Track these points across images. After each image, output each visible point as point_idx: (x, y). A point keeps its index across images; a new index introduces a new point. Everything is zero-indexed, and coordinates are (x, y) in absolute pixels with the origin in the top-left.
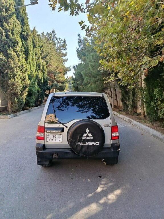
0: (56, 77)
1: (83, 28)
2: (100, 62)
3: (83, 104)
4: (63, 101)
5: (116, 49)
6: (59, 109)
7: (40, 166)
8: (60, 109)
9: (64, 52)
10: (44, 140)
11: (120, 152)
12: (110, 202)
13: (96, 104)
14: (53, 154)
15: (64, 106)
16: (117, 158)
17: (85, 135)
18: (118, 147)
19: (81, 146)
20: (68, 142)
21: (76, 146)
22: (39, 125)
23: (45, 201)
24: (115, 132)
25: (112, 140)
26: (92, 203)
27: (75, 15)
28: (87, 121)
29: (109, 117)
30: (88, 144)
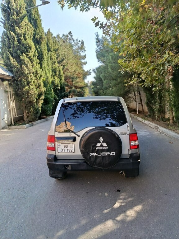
0: (74, 83)
1: (97, 24)
2: (118, 62)
3: (100, 110)
4: (77, 108)
5: (135, 46)
6: (73, 117)
9: (82, 54)
10: (55, 150)
11: (140, 163)
12: (129, 219)
13: (114, 110)
14: (67, 165)
15: (79, 113)
16: (138, 169)
17: (99, 144)
18: (138, 157)
19: (95, 157)
20: (81, 152)
21: (89, 157)
22: (49, 134)
23: (56, 216)
24: (135, 140)
25: (130, 149)
26: (108, 219)
27: (86, 11)
28: (100, 128)
29: (127, 124)
30: (102, 154)
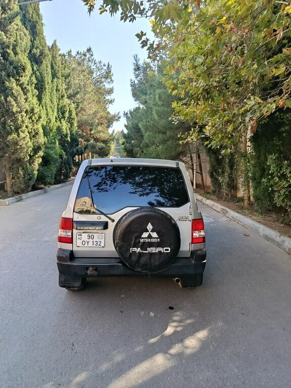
0: (93, 132)
1: (144, 44)
2: (172, 106)
3: (141, 180)
4: (106, 175)
5: (202, 83)
6: (98, 189)
7: (64, 288)
8: (100, 188)
9: (108, 86)
10: (72, 243)
11: (207, 264)
12: (188, 351)
13: (166, 181)
14: (87, 268)
15: (109, 183)
16: (201, 275)
17: (145, 235)
18: (204, 257)
19: (138, 254)
20: (116, 247)
21: (129, 254)
22: (62, 216)
23: (72, 350)
24: (199, 230)
25: (192, 243)
26: (157, 353)
27: (130, 21)
28: (148, 210)
29: (188, 204)
30: (150, 250)
